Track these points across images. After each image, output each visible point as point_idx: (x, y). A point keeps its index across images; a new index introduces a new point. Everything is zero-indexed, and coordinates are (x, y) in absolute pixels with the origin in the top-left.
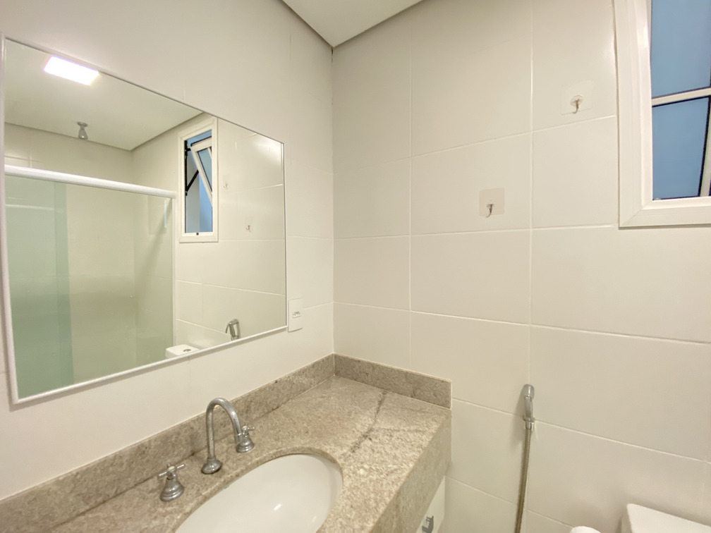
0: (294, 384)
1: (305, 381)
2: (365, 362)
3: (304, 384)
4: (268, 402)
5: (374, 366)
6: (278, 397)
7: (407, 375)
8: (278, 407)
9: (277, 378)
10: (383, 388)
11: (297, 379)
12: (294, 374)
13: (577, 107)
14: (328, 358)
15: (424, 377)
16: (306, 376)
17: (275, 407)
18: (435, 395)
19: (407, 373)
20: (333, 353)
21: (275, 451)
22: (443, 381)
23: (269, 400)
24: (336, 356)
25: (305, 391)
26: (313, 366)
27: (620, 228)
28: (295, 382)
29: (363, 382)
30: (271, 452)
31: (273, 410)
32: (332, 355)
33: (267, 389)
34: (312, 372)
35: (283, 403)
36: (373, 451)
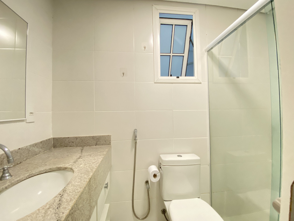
0: (30, 151)
1: (37, 150)
2: (72, 137)
3: (36, 152)
4: (15, 160)
5: (76, 138)
6: (20, 157)
7: (93, 137)
8: (21, 163)
9: (20, 147)
10: (81, 146)
11: (32, 148)
12: (30, 146)
13: (145, 48)
14: (49, 139)
15: (101, 136)
16: (37, 147)
17: (19, 163)
18: (105, 142)
19: (93, 136)
20: (52, 137)
21: (28, 174)
22: (108, 136)
23: (15, 158)
24: (54, 138)
25: (36, 155)
26: (41, 142)
27: (155, 83)
28: (31, 150)
29: (70, 146)
30: (26, 175)
31: (18, 164)
32: (52, 138)
33: (14, 152)
34: (41, 146)
35: (24, 161)
36: (84, 160)
